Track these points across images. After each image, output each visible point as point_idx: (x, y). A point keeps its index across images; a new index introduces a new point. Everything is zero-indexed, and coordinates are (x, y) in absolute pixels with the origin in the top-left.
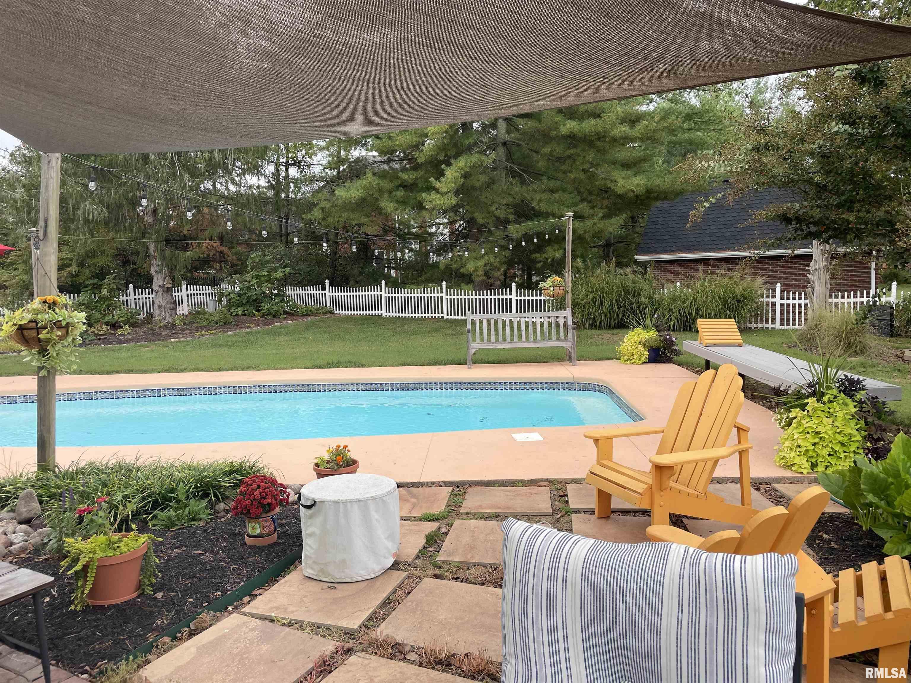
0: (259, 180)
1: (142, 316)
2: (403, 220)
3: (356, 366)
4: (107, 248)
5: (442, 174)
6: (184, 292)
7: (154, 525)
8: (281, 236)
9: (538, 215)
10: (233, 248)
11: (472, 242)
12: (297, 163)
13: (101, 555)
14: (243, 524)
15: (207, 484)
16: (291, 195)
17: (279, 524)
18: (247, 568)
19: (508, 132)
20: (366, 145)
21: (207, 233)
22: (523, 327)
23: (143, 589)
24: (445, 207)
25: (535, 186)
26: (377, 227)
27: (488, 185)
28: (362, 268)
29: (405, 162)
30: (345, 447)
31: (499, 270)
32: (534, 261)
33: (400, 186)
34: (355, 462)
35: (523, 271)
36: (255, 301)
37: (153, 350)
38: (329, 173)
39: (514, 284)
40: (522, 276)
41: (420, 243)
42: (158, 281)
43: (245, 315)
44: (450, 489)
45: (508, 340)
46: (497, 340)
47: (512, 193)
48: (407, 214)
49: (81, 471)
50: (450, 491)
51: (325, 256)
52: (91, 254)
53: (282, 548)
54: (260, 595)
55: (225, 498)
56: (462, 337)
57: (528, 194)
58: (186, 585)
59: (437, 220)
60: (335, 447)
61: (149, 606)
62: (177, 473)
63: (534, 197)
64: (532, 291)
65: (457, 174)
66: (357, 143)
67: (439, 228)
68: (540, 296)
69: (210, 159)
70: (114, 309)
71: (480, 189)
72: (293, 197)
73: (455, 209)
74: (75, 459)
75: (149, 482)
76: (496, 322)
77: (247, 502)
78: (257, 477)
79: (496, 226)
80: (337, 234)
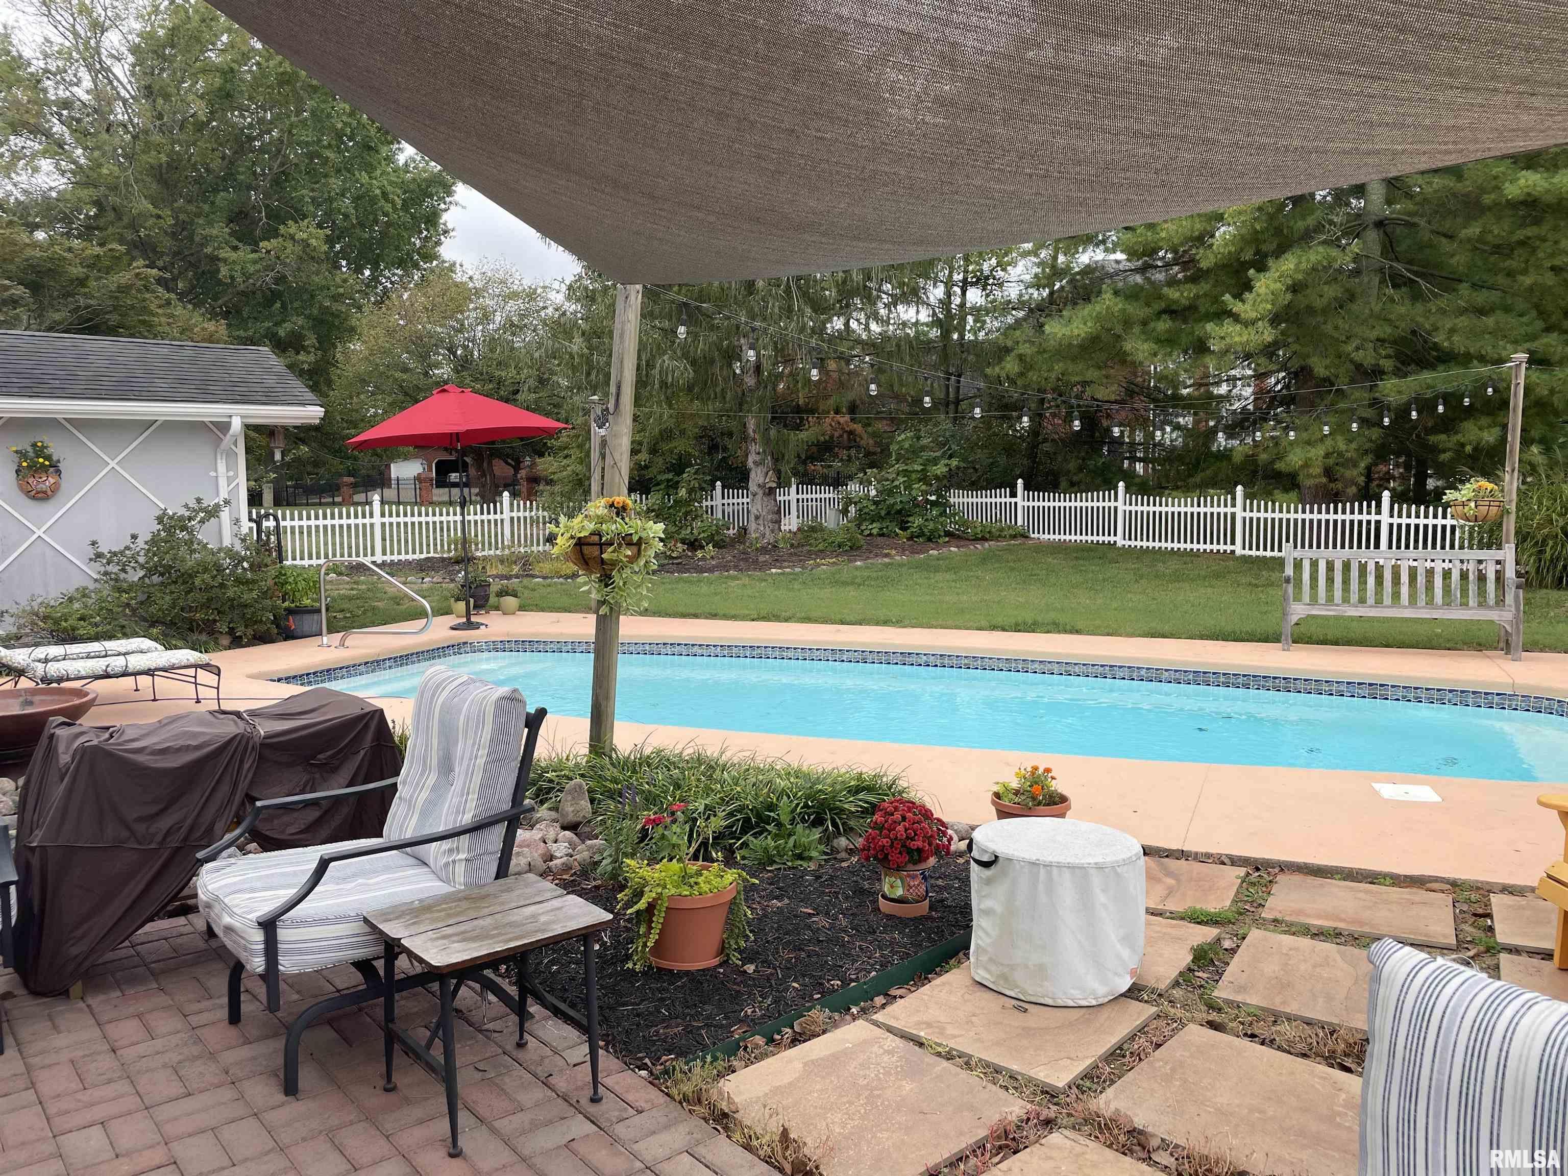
0: (918, 312)
1: (731, 532)
2: (1165, 372)
3: (1065, 631)
4: (688, 425)
5: (1248, 286)
6: (793, 496)
7: (743, 858)
8: (947, 405)
9: (1446, 358)
10: (869, 425)
11: (1302, 413)
12: (982, 281)
13: (673, 891)
14: (875, 876)
15: (822, 803)
16: (969, 336)
17: (932, 886)
18: (881, 949)
19: (1389, 202)
20: (1104, 242)
21: (831, 402)
22: (1405, 578)
23: (728, 955)
24: (1251, 348)
25: (1442, 303)
26: (1115, 387)
27: (1340, 304)
28: (1084, 459)
29: (1176, 268)
30: (1048, 770)
31: (1355, 466)
32: (1435, 450)
33: (1164, 311)
34: (1063, 799)
35: (1408, 467)
36: (899, 512)
37: (744, 585)
38: (1035, 295)
39: (1386, 495)
40: (1404, 478)
41: (1195, 414)
42: (757, 477)
43: (883, 535)
44: (1242, 871)
45: (1371, 600)
46: (1346, 600)
47: (1392, 317)
48: (1174, 362)
49: (646, 761)
50: (1242, 874)
51: (1019, 438)
52: (667, 435)
53: (938, 927)
54: (901, 997)
55: (849, 831)
56: (1271, 591)
57: (1428, 318)
58: (789, 960)
59: (1233, 372)
60: (1029, 769)
61: (735, 984)
62: (778, 780)
63: (1439, 324)
64: (1427, 507)
65: (1279, 285)
66: (1089, 240)
67: (1235, 386)
68: (1444, 517)
69: (844, 282)
70: (693, 520)
71: (1325, 311)
72: (972, 338)
73: (1269, 351)
74: (639, 742)
75: (739, 789)
76: (1347, 566)
77: (885, 840)
78: (901, 801)
79: (1352, 381)
80: (1042, 401)
